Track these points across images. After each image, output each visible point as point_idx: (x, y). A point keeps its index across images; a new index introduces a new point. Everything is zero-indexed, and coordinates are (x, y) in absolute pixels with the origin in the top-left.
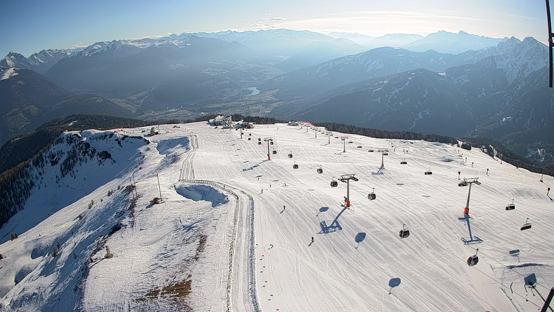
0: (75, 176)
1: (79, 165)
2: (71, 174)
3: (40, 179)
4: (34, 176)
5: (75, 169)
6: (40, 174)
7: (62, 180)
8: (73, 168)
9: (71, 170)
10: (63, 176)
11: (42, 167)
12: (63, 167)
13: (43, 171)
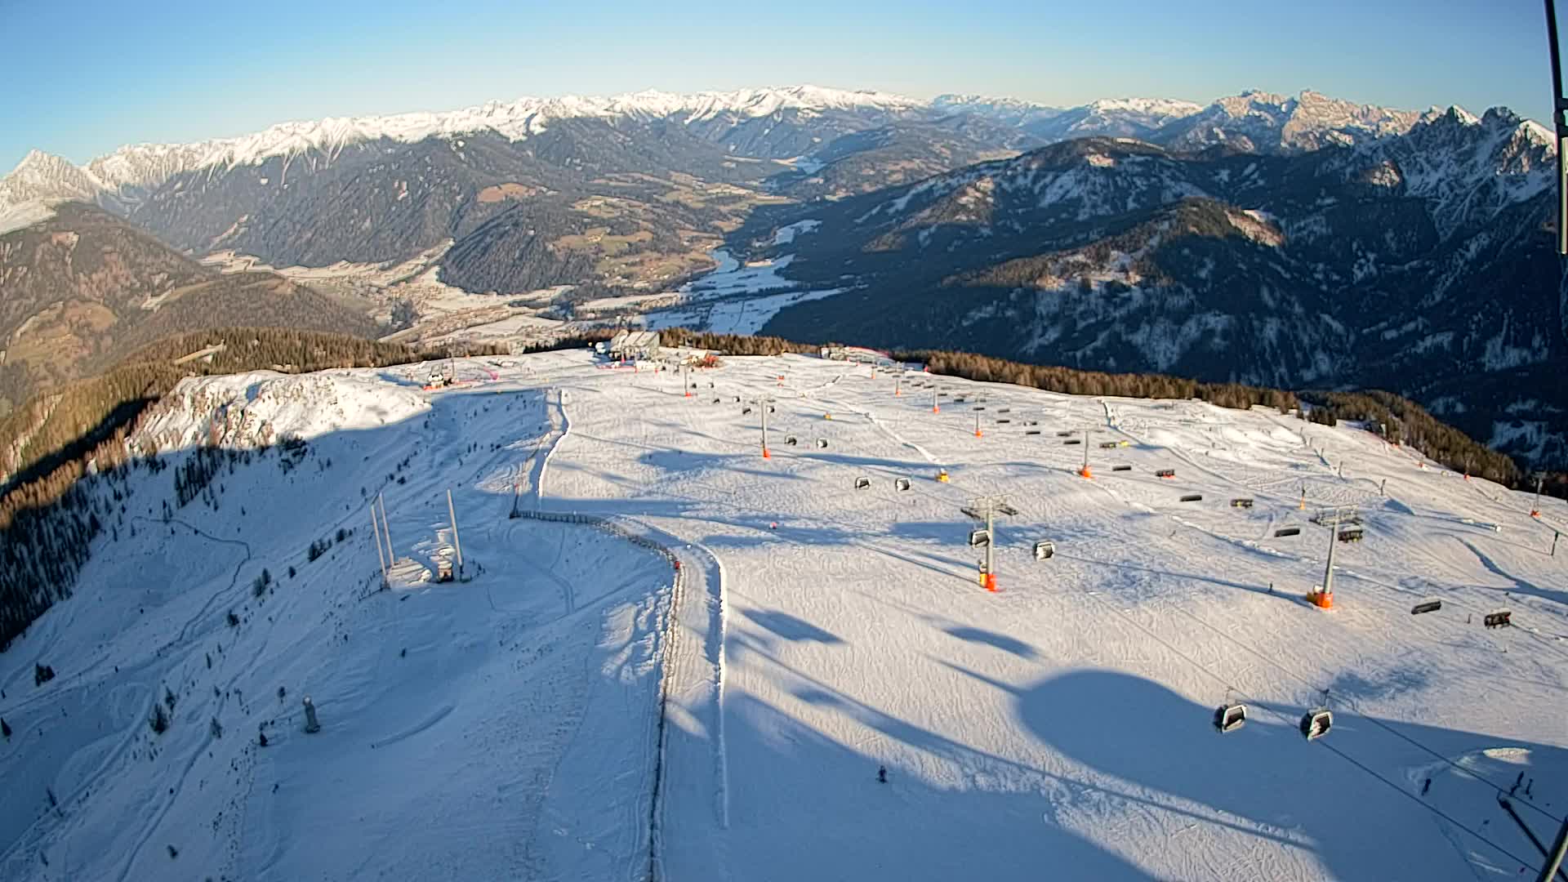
0: (215, 503)
1: (227, 472)
2: (204, 498)
3: (117, 510)
4: (102, 504)
5: (216, 483)
6: (118, 497)
7: (179, 514)
8: (210, 479)
9: (204, 486)
10: (184, 504)
11: (124, 477)
12: (183, 477)
13: (126, 488)
